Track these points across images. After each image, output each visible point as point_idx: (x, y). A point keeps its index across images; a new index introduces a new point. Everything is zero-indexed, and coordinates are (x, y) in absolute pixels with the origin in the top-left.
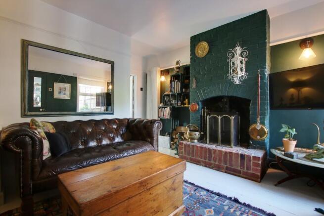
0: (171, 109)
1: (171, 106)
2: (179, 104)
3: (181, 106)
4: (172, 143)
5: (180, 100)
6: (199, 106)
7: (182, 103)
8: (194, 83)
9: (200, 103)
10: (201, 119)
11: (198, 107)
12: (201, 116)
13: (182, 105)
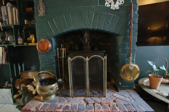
0: (6, 50)
1: (6, 46)
2: (19, 42)
3: (23, 44)
4: (15, 96)
5: (20, 35)
6: (52, 43)
7: (25, 41)
8: (41, 8)
9: (53, 40)
10: (57, 62)
11: (50, 46)
12: (56, 57)
13: (25, 44)
